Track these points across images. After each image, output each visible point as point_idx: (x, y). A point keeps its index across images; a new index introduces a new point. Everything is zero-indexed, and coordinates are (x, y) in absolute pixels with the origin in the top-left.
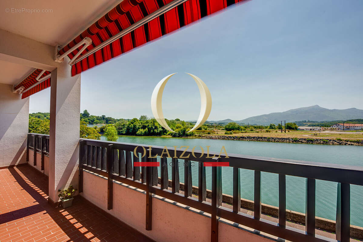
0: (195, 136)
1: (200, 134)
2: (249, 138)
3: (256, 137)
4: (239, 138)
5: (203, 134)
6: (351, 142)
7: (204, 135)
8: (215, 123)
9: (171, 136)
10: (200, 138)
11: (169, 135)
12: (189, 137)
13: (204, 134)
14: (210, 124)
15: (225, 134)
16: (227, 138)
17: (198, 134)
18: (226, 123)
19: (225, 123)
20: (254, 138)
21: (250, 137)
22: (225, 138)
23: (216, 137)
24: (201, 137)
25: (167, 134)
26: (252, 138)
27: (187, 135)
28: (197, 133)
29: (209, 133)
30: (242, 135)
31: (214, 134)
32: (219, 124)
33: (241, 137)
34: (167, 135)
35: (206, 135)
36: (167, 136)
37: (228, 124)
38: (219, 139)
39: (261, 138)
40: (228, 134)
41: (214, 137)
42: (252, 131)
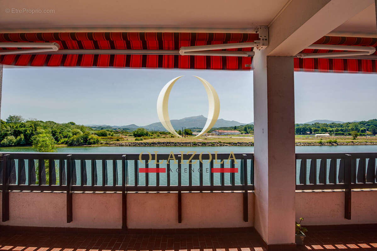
0: (101, 143)
1: (107, 141)
2: (160, 144)
3: (166, 143)
4: (150, 144)
5: (111, 141)
6: (226, 143)
7: (112, 142)
8: (119, 128)
9: (67, 145)
10: (107, 146)
11: (62, 143)
12: (92, 145)
13: (112, 141)
14: (113, 129)
15: (136, 140)
16: (139, 144)
17: (104, 141)
18: (131, 128)
19: (129, 128)
20: (163, 143)
21: (160, 142)
22: (136, 145)
23: (127, 144)
24: (108, 145)
25: (60, 142)
26: (162, 143)
27: (90, 143)
28: (104, 140)
29: (118, 140)
30: (153, 140)
31: (124, 140)
32: (124, 129)
33: (152, 143)
34: (59, 144)
35: (115, 142)
36: (60, 145)
37: (137, 130)
38: (130, 146)
39: (170, 143)
40: (139, 140)
41: (124, 144)
42: (159, 136)
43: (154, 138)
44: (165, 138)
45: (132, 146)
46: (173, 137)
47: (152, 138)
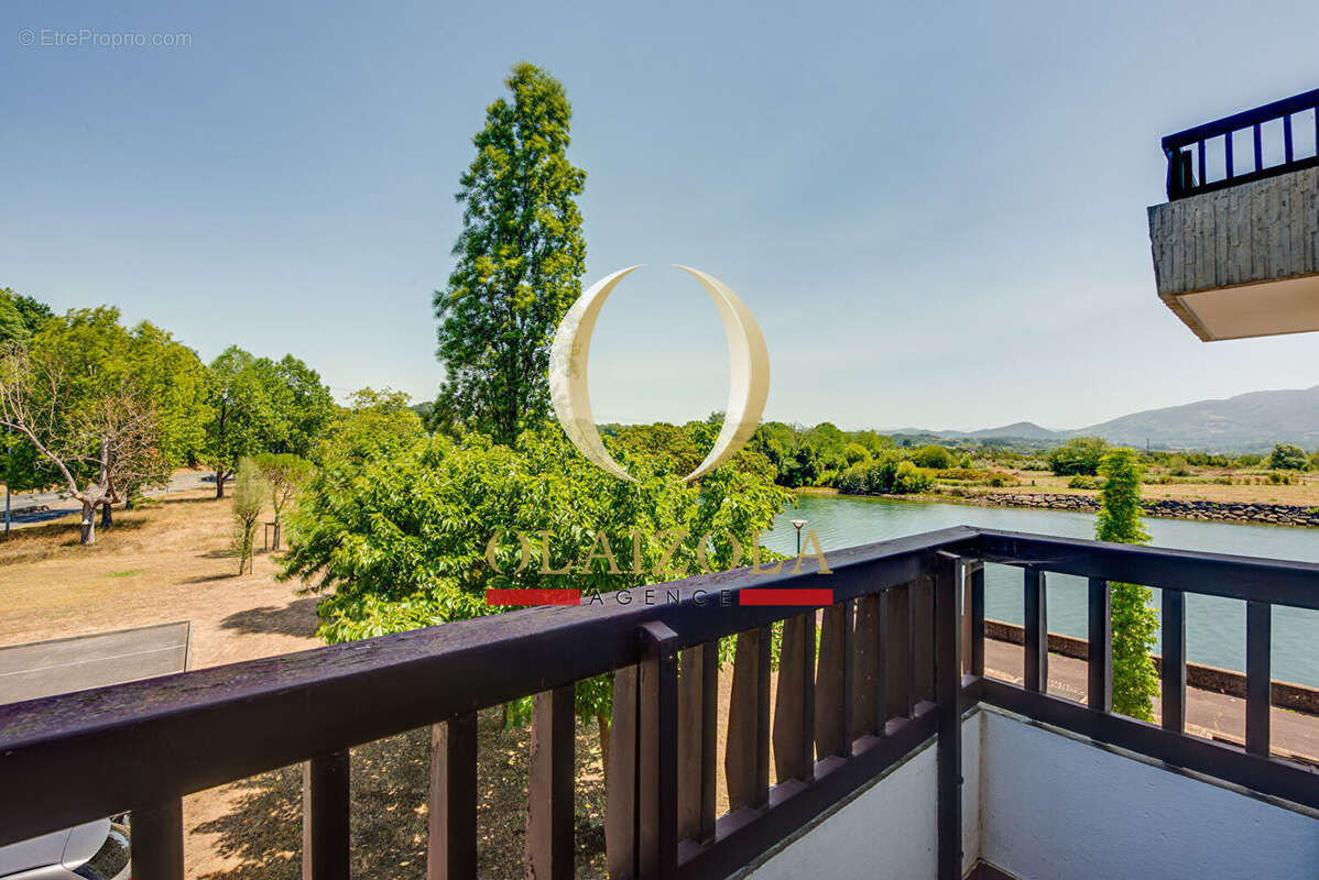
0: (938, 492)
1: (956, 485)
2: (1207, 510)
3: (1246, 506)
4: (1153, 508)
5: (971, 486)
7: (975, 490)
8: (966, 440)
9: (835, 491)
10: (959, 503)
11: (825, 484)
12: (910, 496)
13: (975, 485)
15: (1072, 486)
16: (1092, 504)
17: (946, 484)
19: (1009, 438)
20: (1232, 508)
21: (1208, 503)
22: (1078, 505)
23: (1036, 499)
24: (963, 499)
25: (818, 482)
26: (1221, 507)
27: (902, 490)
28: (943, 480)
29: (996, 483)
30: (1164, 493)
31: (1019, 485)
32: (984, 443)
33: (1164, 504)
34: (817, 486)
35: (984, 489)
36: (820, 491)
37: (1066, 447)
38: (1050, 507)
39: (1273, 509)
40: (1087, 488)
41: (1026, 499)
42: (1180, 474)
43: (1163, 482)
44: (1229, 483)
45: (1060, 508)
46: (1286, 482)
47: (1154, 482)
